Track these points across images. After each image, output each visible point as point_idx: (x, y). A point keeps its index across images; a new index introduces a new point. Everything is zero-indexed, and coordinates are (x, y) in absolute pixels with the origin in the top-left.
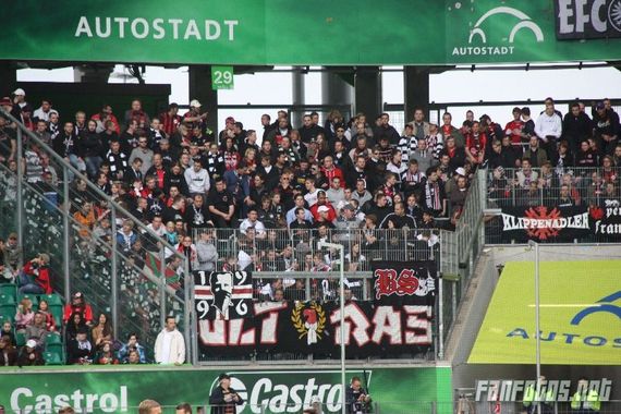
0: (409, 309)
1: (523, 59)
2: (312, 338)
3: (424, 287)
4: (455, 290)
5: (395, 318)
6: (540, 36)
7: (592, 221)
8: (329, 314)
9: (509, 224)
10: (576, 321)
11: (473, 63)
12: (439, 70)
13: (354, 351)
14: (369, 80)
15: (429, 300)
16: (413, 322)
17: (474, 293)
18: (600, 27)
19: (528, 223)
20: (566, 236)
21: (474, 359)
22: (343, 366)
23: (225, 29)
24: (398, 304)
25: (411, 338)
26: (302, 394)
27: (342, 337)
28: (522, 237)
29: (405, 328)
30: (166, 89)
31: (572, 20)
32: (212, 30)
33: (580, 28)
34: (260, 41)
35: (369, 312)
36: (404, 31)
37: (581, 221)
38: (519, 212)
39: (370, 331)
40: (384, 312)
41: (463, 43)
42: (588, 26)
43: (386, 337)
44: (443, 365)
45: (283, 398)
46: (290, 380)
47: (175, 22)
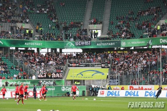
0: (60, 74)
1: (72, 48)
2: (50, 77)
3: (62, 71)
4: (65, 72)
5: (58, 75)
6: (74, 46)
7: (79, 65)
8: (51, 74)
9: (70, 65)
10: (77, 75)
11: (67, 48)
12: (63, 49)
13: (54, 78)
14: (56, 50)
15: (62, 73)
16: (60, 75)
17: (67, 72)
18: (80, 45)
19: (72, 65)
20: (76, 66)
21: (66, 79)
22: (53, 80)
23: (41, 44)
24: (59, 73)
25: (60, 77)
26: (48, 82)
27: (53, 77)
28: (72, 66)
29: (59, 76)
30: (34, 50)
31: (77, 44)
32: (39, 44)
33: (78, 45)
34: (44, 45)
35: (56, 74)
36: (59, 45)
37: (78, 65)
38: (71, 64)
39: (56, 76)
40: (57, 74)
41: (66, 46)
42: (79, 44)
43: (57, 77)
44: (63, 80)
45: (47, 83)
46: (47, 81)
47: (35, 43)
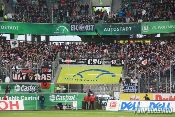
0: (47, 74)
1: (65, 34)
2: (31, 79)
3: (50, 71)
4: (55, 71)
5: (45, 76)
6: (68, 31)
7: (76, 61)
8: (34, 75)
9: (63, 61)
10: (74, 77)
11: (57, 35)
12: (51, 36)
13: (39, 81)
14: (39, 37)
15: (51, 73)
16: (48, 77)
17: (58, 71)
18: (77, 30)
19: (66, 61)
21: (57, 83)
22: (37, 83)
23: (17, 28)
24: (46, 73)
25: (48, 79)
26: (29, 88)
27: (36, 79)
28: (65, 63)
29: (46, 77)
30: (6, 37)
31: (73, 29)
32: (14, 28)
33: (74, 30)
34: (22, 30)
35: (41, 75)
36: (46, 29)
37: (74, 61)
38: (65, 59)
39: (41, 78)
40: (43, 75)
41: (56, 31)
42: (75, 30)
43: (43, 79)
44: (52, 83)
45: (26, 88)
46: (28, 86)
47: (8, 26)
